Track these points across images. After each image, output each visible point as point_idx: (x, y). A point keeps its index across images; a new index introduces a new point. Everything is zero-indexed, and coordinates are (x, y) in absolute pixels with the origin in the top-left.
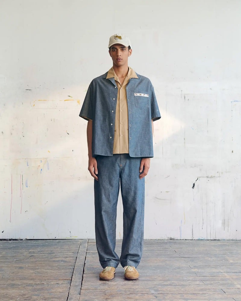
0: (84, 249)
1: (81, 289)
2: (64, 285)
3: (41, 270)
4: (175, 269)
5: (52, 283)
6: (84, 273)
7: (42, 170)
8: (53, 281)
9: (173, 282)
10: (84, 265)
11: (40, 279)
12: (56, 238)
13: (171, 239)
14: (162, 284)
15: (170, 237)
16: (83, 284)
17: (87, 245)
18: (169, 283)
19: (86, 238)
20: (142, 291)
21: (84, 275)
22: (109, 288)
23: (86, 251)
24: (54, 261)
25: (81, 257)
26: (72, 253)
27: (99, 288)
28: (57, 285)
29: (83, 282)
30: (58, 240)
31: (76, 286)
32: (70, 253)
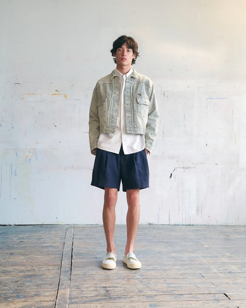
0: (70, 234)
1: (71, 275)
2: (54, 271)
3: (31, 256)
4: (156, 254)
5: (43, 269)
6: (73, 258)
7: (30, 160)
8: (43, 267)
9: (155, 267)
10: (72, 251)
11: (31, 265)
12: (43, 224)
13: (150, 224)
14: (146, 269)
15: (149, 222)
16: (72, 269)
17: (73, 230)
18: (151, 267)
19: (71, 224)
20: (128, 276)
21: (72, 261)
22: (98, 273)
23: (73, 236)
24: (43, 247)
25: (68, 242)
26: (60, 239)
27: (87, 274)
28: (47, 271)
29: (72, 267)
30: (45, 226)
31: (66, 272)
32: (58, 239)
